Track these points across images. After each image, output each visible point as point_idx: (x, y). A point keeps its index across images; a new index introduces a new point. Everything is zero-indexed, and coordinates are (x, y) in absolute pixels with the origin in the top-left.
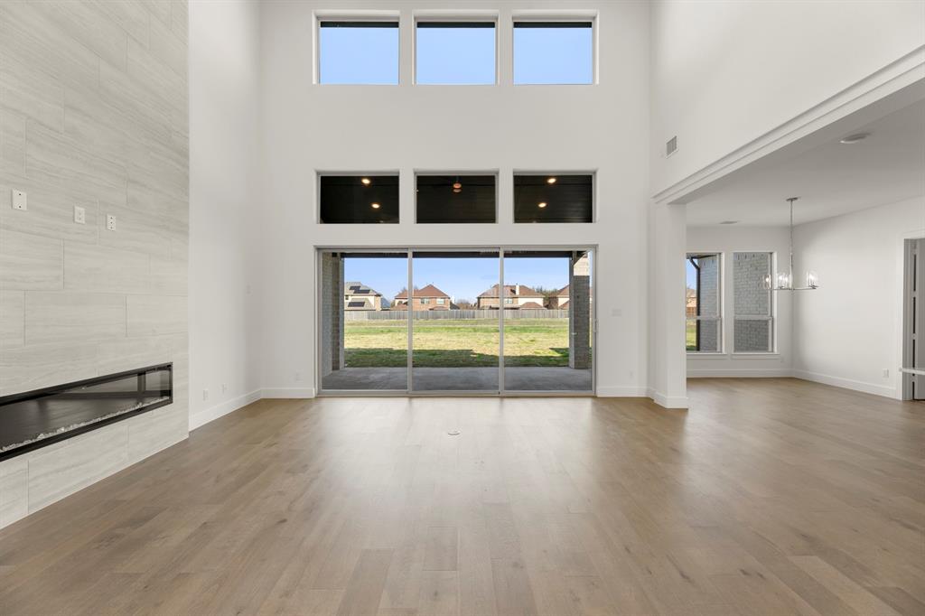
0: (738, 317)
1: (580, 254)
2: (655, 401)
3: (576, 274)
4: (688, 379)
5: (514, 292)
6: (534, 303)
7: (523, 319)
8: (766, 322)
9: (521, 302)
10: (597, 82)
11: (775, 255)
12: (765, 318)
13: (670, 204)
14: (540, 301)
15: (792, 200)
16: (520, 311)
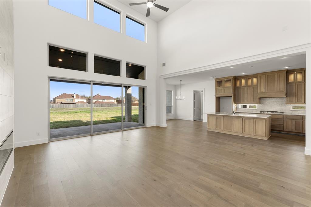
0: (167, 105)
1: (129, 87)
2: (160, 126)
3: (128, 93)
4: (167, 120)
5: (73, 97)
6: (83, 101)
7: (78, 108)
8: (171, 106)
9: (76, 101)
10: (146, 42)
11: (173, 91)
12: (171, 105)
13: (164, 78)
14: (85, 101)
15: (181, 81)
16: (76, 105)
